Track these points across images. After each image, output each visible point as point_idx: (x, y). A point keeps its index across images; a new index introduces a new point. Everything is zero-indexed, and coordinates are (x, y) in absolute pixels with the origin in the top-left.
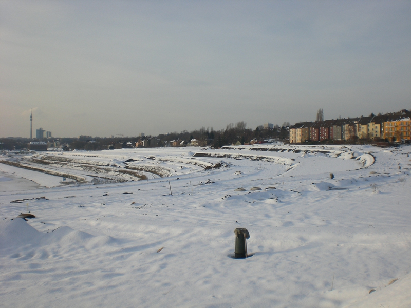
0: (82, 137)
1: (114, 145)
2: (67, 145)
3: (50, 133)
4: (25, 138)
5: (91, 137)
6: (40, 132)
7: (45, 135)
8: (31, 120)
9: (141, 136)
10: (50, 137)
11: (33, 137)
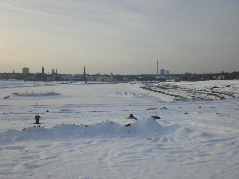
0: (186, 74)
1: (205, 78)
2: (178, 78)
3: (168, 71)
4: (154, 74)
5: (191, 73)
6: (163, 71)
7: (165, 73)
8: (158, 64)
9: (222, 73)
10: (168, 74)
11: (159, 74)
